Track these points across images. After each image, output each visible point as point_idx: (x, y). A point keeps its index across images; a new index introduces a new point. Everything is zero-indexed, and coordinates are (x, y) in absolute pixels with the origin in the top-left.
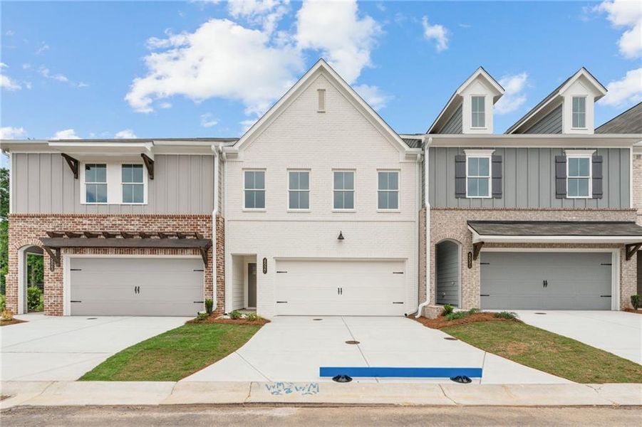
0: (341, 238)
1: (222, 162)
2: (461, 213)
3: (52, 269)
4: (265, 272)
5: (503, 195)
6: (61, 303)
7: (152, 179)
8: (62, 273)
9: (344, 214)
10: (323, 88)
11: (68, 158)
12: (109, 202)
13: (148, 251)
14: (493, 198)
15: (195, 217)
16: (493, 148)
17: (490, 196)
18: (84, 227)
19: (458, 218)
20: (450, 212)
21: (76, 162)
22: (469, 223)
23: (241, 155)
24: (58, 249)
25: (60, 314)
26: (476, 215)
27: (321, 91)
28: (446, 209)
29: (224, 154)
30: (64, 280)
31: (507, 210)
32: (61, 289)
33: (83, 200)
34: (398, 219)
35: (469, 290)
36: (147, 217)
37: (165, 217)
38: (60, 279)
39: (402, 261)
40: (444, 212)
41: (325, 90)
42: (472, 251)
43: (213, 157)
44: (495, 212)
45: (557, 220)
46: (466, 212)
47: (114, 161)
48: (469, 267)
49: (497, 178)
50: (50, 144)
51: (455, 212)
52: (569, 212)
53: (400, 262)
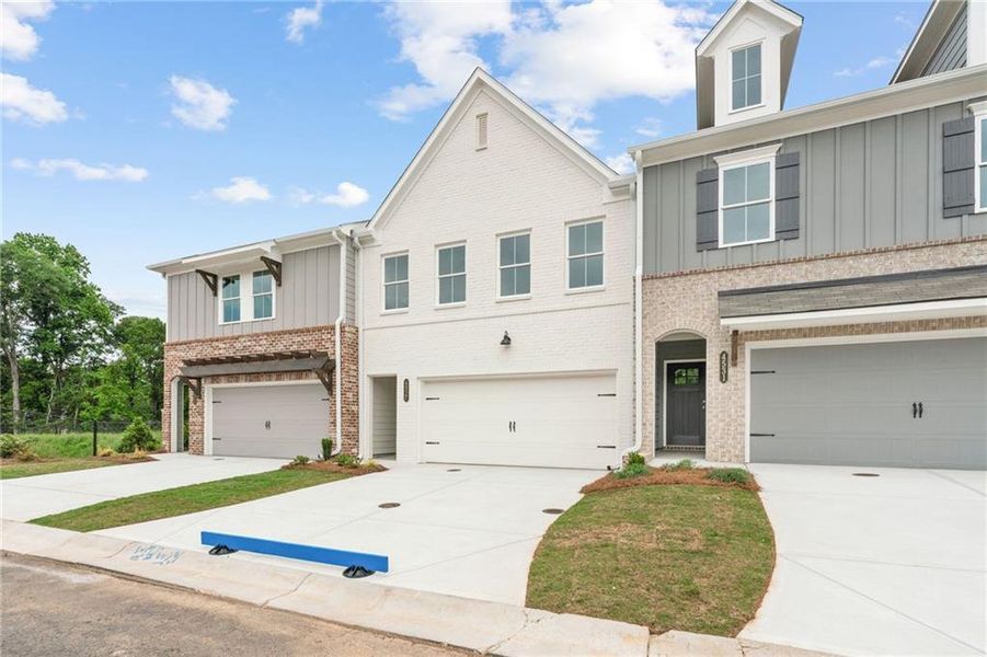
0: (507, 341)
1: (354, 250)
2: (705, 278)
3: (195, 403)
4: (406, 399)
5: (802, 232)
6: (202, 441)
7: (280, 285)
8: (203, 406)
9: (517, 303)
10: (482, 112)
11: (204, 274)
12: (242, 320)
13: (274, 376)
14: (777, 241)
15: (320, 329)
16: (778, 141)
17: (772, 237)
18: (221, 352)
19: (700, 289)
20: (683, 279)
21: (215, 277)
22: (722, 294)
23: (378, 236)
24: (199, 379)
25: (201, 453)
26: (737, 279)
27: (482, 117)
28: (674, 276)
29: (356, 240)
30: (205, 415)
31: (808, 261)
32: (202, 425)
33: (221, 321)
34: (602, 302)
35: (721, 424)
36: (273, 334)
37: (290, 332)
38: (201, 414)
39: (610, 374)
40: (670, 281)
41: (487, 114)
42: (729, 350)
43: (338, 246)
44: (780, 269)
45: (941, 267)
46: (716, 275)
47: (245, 268)
48: (721, 380)
49: (788, 198)
50: (184, 262)
51: (693, 278)
52: (978, 245)
53: (607, 376)
